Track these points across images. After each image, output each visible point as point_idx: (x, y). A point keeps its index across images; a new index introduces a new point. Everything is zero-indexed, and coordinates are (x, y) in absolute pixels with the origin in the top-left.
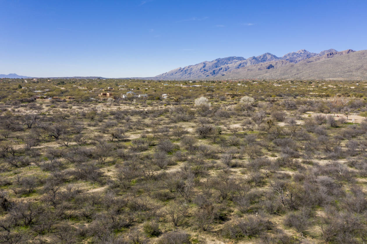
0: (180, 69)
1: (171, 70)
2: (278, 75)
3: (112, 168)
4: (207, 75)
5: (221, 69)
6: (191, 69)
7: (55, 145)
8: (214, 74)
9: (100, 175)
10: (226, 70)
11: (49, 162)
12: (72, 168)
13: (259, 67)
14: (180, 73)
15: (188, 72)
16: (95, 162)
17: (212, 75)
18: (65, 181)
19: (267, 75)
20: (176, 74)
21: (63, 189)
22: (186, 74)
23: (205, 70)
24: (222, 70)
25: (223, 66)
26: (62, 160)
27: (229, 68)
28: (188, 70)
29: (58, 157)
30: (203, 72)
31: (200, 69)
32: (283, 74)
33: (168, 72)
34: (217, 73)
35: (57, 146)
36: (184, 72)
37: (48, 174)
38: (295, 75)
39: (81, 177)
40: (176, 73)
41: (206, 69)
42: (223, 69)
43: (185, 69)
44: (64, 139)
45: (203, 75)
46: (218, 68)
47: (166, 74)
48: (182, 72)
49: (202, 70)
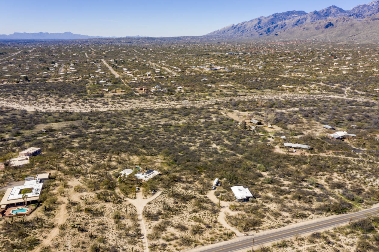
0: (233, 26)
1: (223, 27)
2: (334, 36)
3: (131, 137)
4: (261, 33)
5: (277, 26)
6: (245, 25)
7: (117, 129)
8: (269, 32)
9: (128, 139)
10: (282, 28)
11: (116, 135)
12: (122, 137)
13: (316, 25)
14: (232, 31)
15: (242, 29)
16: (127, 136)
17: (266, 33)
18: (121, 140)
19: (322, 35)
20: (228, 32)
21: (120, 142)
22: (239, 32)
23: (259, 27)
24: (278, 28)
25: (279, 23)
26: (119, 134)
27: (285, 25)
28: (241, 27)
29: (119, 133)
30: (257, 30)
31: (254, 26)
32: (340, 35)
33: (220, 29)
34: (272, 31)
35: (118, 129)
36: (237, 30)
37: (117, 138)
38: (351, 36)
39: (124, 139)
40: (229, 30)
41: (261, 26)
42: (278, 26)
43: (238, 26)
44: (120, 127)
45: (256, 34)
46: (274, 25)
47: (218, 32)
48: (235, 30)
49: (256, 27)
